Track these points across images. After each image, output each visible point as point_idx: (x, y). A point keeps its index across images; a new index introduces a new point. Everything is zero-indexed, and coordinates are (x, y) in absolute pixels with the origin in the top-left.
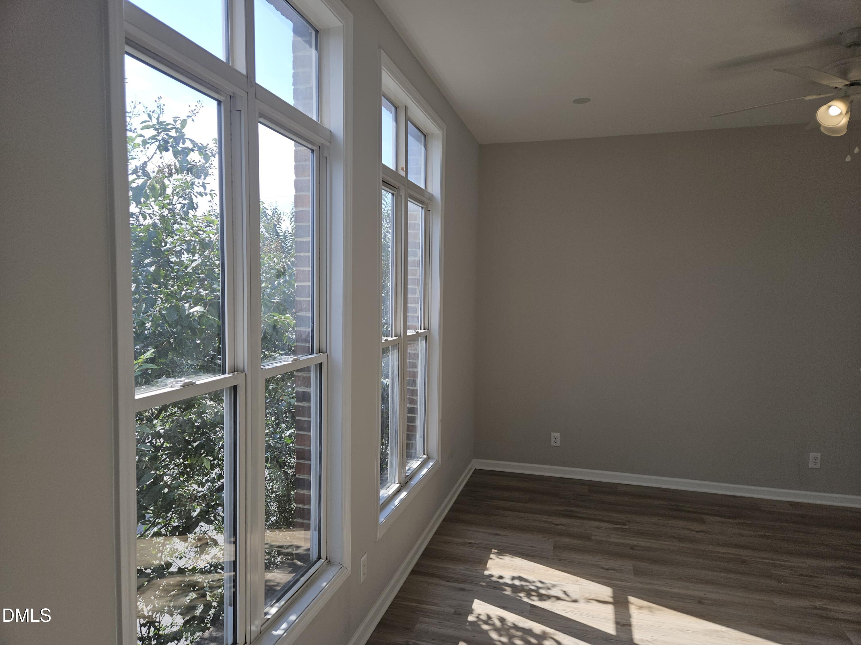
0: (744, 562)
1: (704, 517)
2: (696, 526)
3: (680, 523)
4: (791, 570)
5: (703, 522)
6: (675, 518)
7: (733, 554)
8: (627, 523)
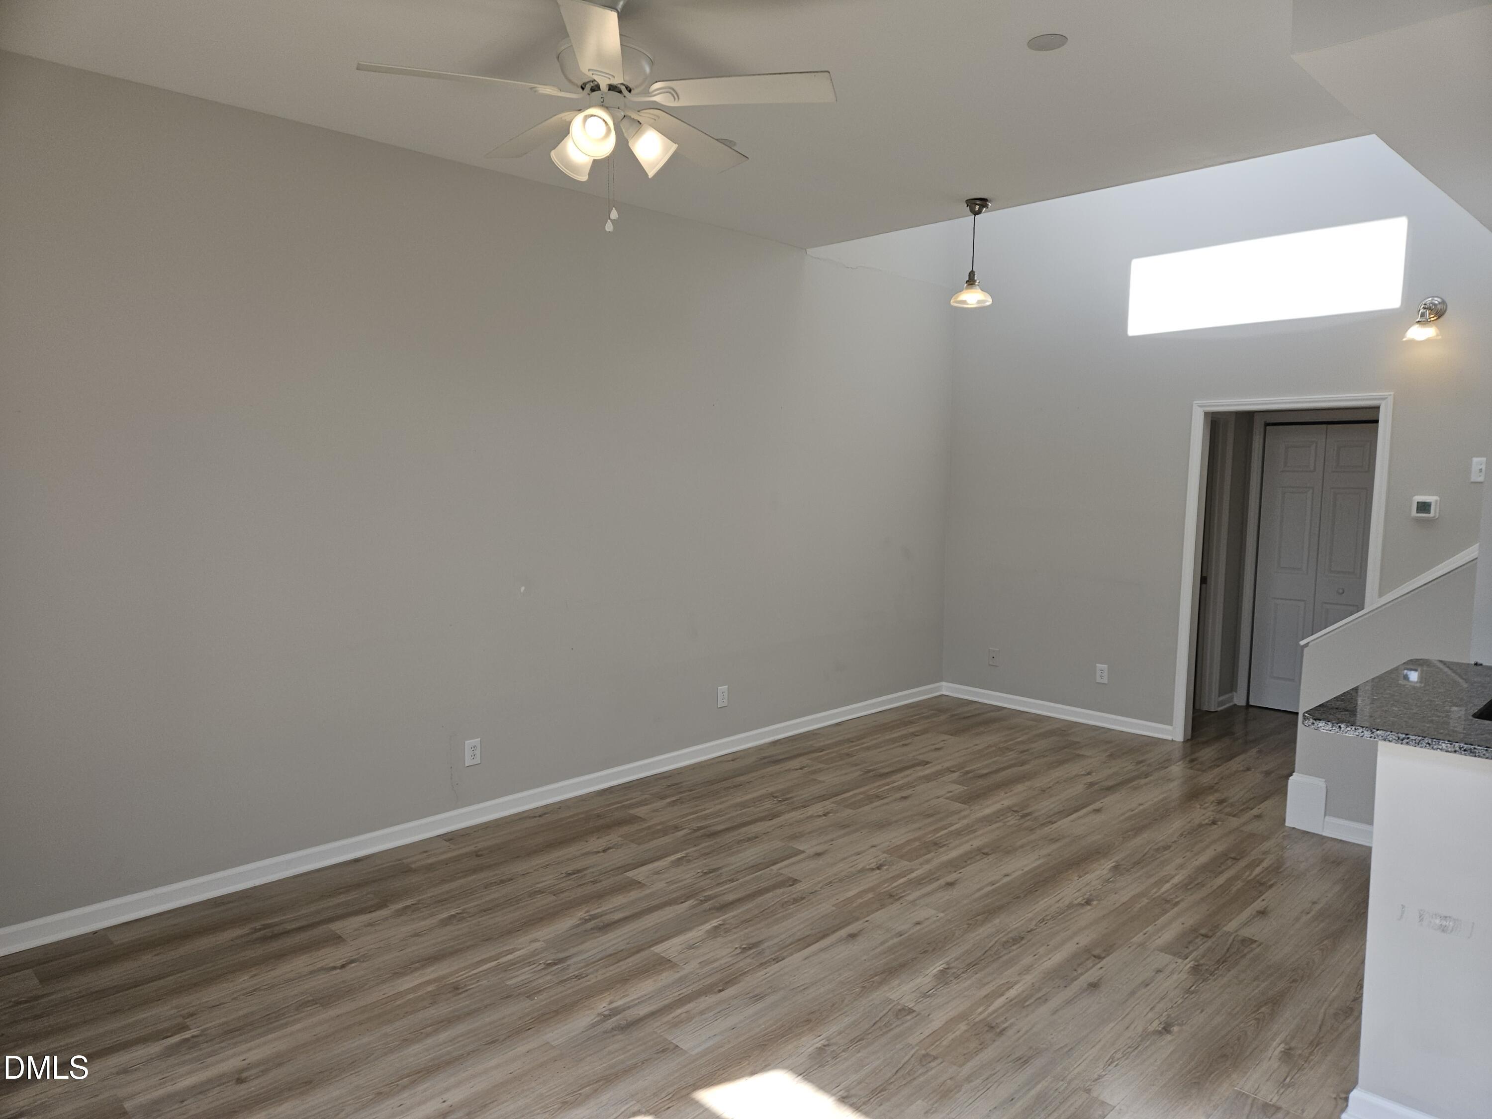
0: (456, 989)
1: (336, 927)
2: (332, 955)
3: (300, 964)
4: (530, 964)
5: (337, 939)
6: (282, 956)
7: (428, 983)
8: (188, 1021)
